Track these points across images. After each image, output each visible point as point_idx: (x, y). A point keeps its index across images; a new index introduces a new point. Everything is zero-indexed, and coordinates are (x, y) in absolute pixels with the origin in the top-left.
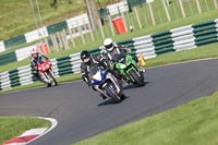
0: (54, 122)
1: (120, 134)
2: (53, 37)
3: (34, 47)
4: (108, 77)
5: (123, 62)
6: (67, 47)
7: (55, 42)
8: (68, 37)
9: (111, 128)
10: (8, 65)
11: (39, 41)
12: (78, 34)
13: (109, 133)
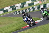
0: (42, 19)
4: (28, 19)
5: (44, 13)
10: (32, 6)
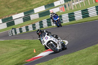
0: (67, 42)
1: (96, 48)
2: (67, 4)
3: (58, 8)
6: (73, 8)
7: (67, 6)
8: (73, 4)
9: (92, 45)
11: (60, 6)
12: (78, 3)
13: (91, 47)
